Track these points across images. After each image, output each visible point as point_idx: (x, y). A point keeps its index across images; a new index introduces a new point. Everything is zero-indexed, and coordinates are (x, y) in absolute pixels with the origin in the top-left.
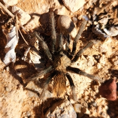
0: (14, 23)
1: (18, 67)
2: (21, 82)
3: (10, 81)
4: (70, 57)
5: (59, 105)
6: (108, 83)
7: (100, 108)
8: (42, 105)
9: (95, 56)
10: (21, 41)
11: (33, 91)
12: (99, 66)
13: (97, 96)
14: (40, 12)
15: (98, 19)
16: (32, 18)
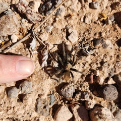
0: (46, 49)
1: (48, 68)
2: (50, 75)
3: (45, 75)
4: (72, 64)
5: (67, 86)
6: (89, 75)
7: (86, 87)
8: (59, 86)
9: (83, 63)
10: (49, 57)
11: (55, 79)
12: (85, 68)
13: (84, 81)
14: (58, 44)
15: (84, 46)
16: (54, 46)
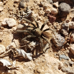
1: (35, 54)
2: (42, 54)
3: (40, 59)
5: (54, 40)
8: (52, 48)
9: (37, 20)
11: (46, 50)
12: (42, 19)
13: (53, 24)
14: (12, 38)
16: (14, 42)
